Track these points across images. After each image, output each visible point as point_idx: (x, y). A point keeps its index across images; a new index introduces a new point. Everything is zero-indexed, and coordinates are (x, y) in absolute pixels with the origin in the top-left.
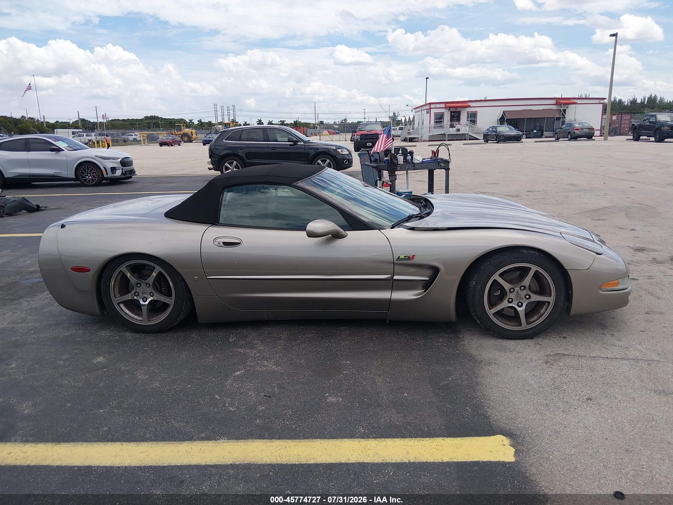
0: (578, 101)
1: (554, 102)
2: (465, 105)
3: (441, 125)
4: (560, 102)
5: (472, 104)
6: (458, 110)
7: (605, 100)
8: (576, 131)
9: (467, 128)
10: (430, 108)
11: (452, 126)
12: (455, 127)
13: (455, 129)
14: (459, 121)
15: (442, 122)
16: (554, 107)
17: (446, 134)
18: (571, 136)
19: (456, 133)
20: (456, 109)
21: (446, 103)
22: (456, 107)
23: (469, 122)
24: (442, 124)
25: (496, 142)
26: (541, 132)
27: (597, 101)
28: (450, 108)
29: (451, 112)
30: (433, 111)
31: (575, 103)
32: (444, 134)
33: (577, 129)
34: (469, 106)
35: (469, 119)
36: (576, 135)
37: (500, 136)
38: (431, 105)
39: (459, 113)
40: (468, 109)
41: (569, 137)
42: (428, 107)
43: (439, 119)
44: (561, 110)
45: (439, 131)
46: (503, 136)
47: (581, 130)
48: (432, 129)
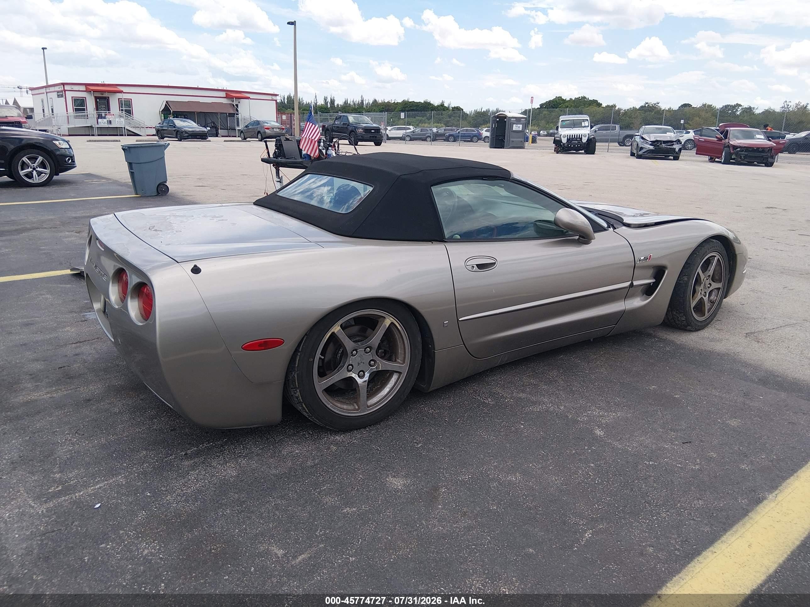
0: (251, 96)
1: (223, 94)
2: (114, 89)
3: (83, 114)
4: (229, 94)
5: (124, 89)
6: (106, 95)
7: (277, 97)
8: (266, 130)
9: (122, 119)
10: (65, 91)
11: (100, 117)
12: (105, 118)
13: (105, 120)
14: (109, 110)
15: (84, 110)
16: (225, 101)
17: (93, 126)
18: (261, 136)
19: (108, 126)
20: (102, 94)
21: (86, 85)
22: (102, 92)
23: (124, 112)
24: (86, 114)
25: (177, 139)
26: (216, 131)
27: (270, 97)
28: (95, 91)
29: (96, 98)
30: (69, 95)
31: (248, 98)
32: (91, 127)
33: (268, 129)
34: (121, 92)
35: (124, 109)
36: (267, 135)
37: (182, 132)
38: (65, 86)
39: (107, 100)
40: (119, 96)
41: (259, 136)
42: (61, 88)
43: (80, 105)
44: (233, 105)
45: (81, 123)
46: (186, 132)
47: (271, 130)
48: (72, 119)
